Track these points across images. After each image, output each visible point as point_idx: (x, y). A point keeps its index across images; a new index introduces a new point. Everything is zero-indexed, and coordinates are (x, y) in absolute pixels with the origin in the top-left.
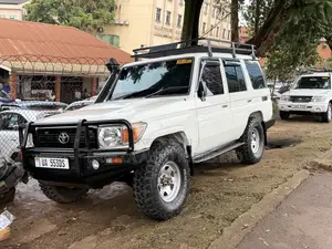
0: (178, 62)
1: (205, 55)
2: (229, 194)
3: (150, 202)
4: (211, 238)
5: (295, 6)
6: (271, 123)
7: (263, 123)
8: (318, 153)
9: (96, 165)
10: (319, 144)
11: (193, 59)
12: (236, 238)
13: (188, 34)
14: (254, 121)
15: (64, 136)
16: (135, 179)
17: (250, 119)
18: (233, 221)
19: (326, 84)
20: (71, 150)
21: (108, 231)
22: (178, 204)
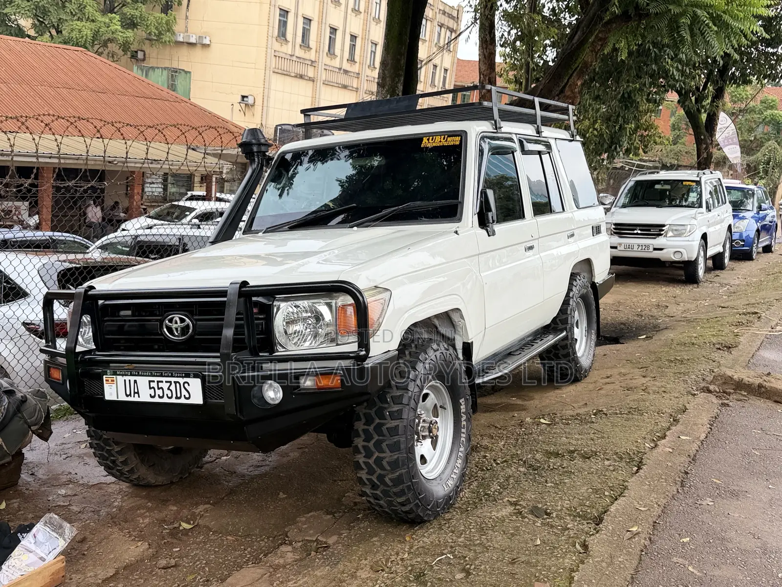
0: (425, 143)
1: (485, 126)
2: (557, 455)
3: (398, 481)
4: (568, 563)
5: (625, 17)
6: (607, 285)
7: (593, 285)
8: (716, 355)
9: (273, 394)
10: (709, 335)
11: (462, 135)
12: (626, 562)
13: (395, 75)
14: (579, 282)
15: (176, 322)
16: (360, 426)
17: (573, 276)
18: (599, 521)
19: (693, 197)
20: (212, 358)
21: (287, 554)
22: (451, 483)
